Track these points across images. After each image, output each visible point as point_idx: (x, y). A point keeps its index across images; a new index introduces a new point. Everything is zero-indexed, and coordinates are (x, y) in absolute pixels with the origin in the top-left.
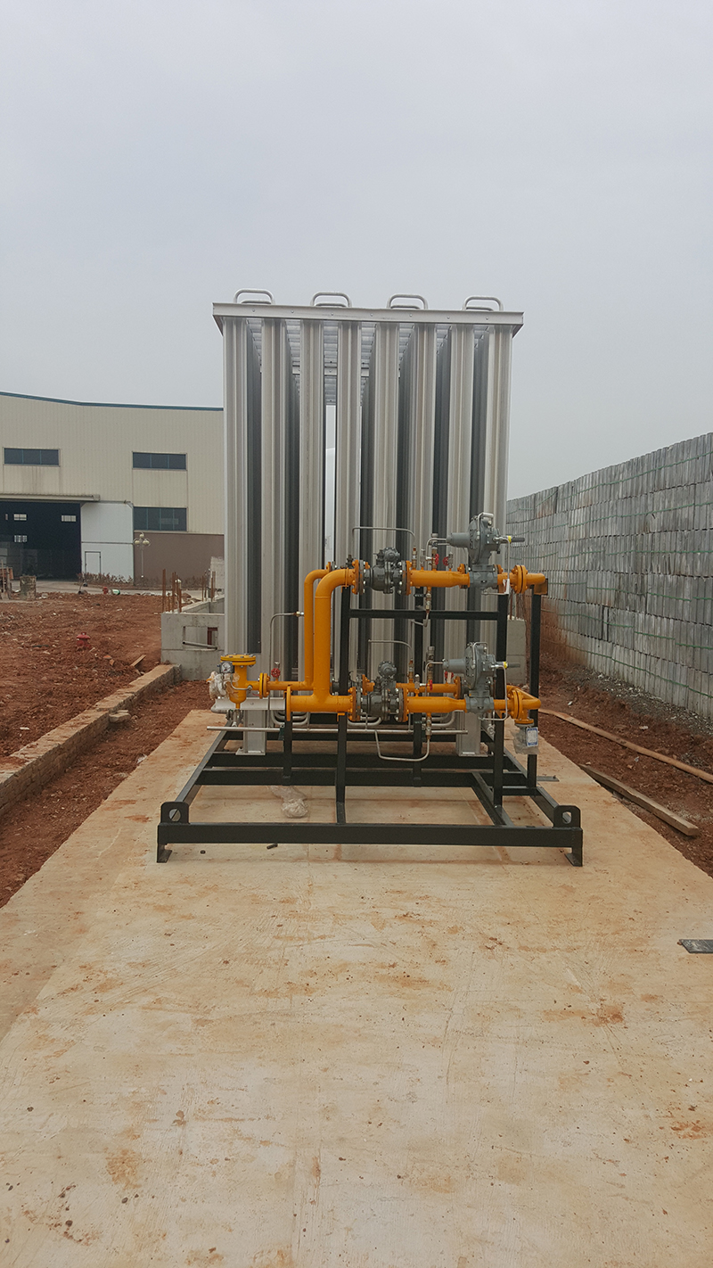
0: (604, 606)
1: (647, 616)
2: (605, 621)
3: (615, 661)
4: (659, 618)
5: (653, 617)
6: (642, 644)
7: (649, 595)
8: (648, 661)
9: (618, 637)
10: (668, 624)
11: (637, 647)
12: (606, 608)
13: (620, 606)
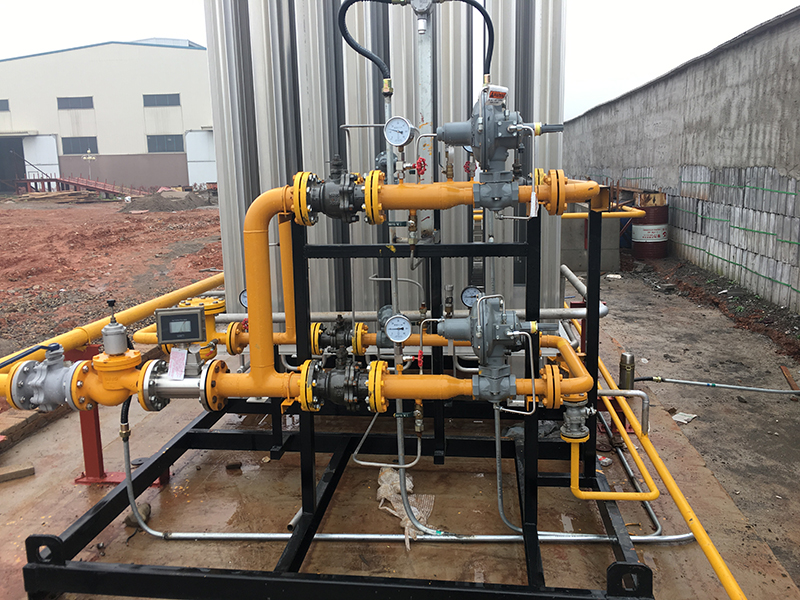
0: (698, 200)
1: (745, 211)
2: (700, 214)
3: (709, 254)
4: (758, 213)
5: (751, 211)
6: (737, 238)
7: (747, 189)
8: (745, 256)
9: (713, 231)
10: (769, 220)
11: (732, 241)
12: (700, 202)
13: (716, 200)
